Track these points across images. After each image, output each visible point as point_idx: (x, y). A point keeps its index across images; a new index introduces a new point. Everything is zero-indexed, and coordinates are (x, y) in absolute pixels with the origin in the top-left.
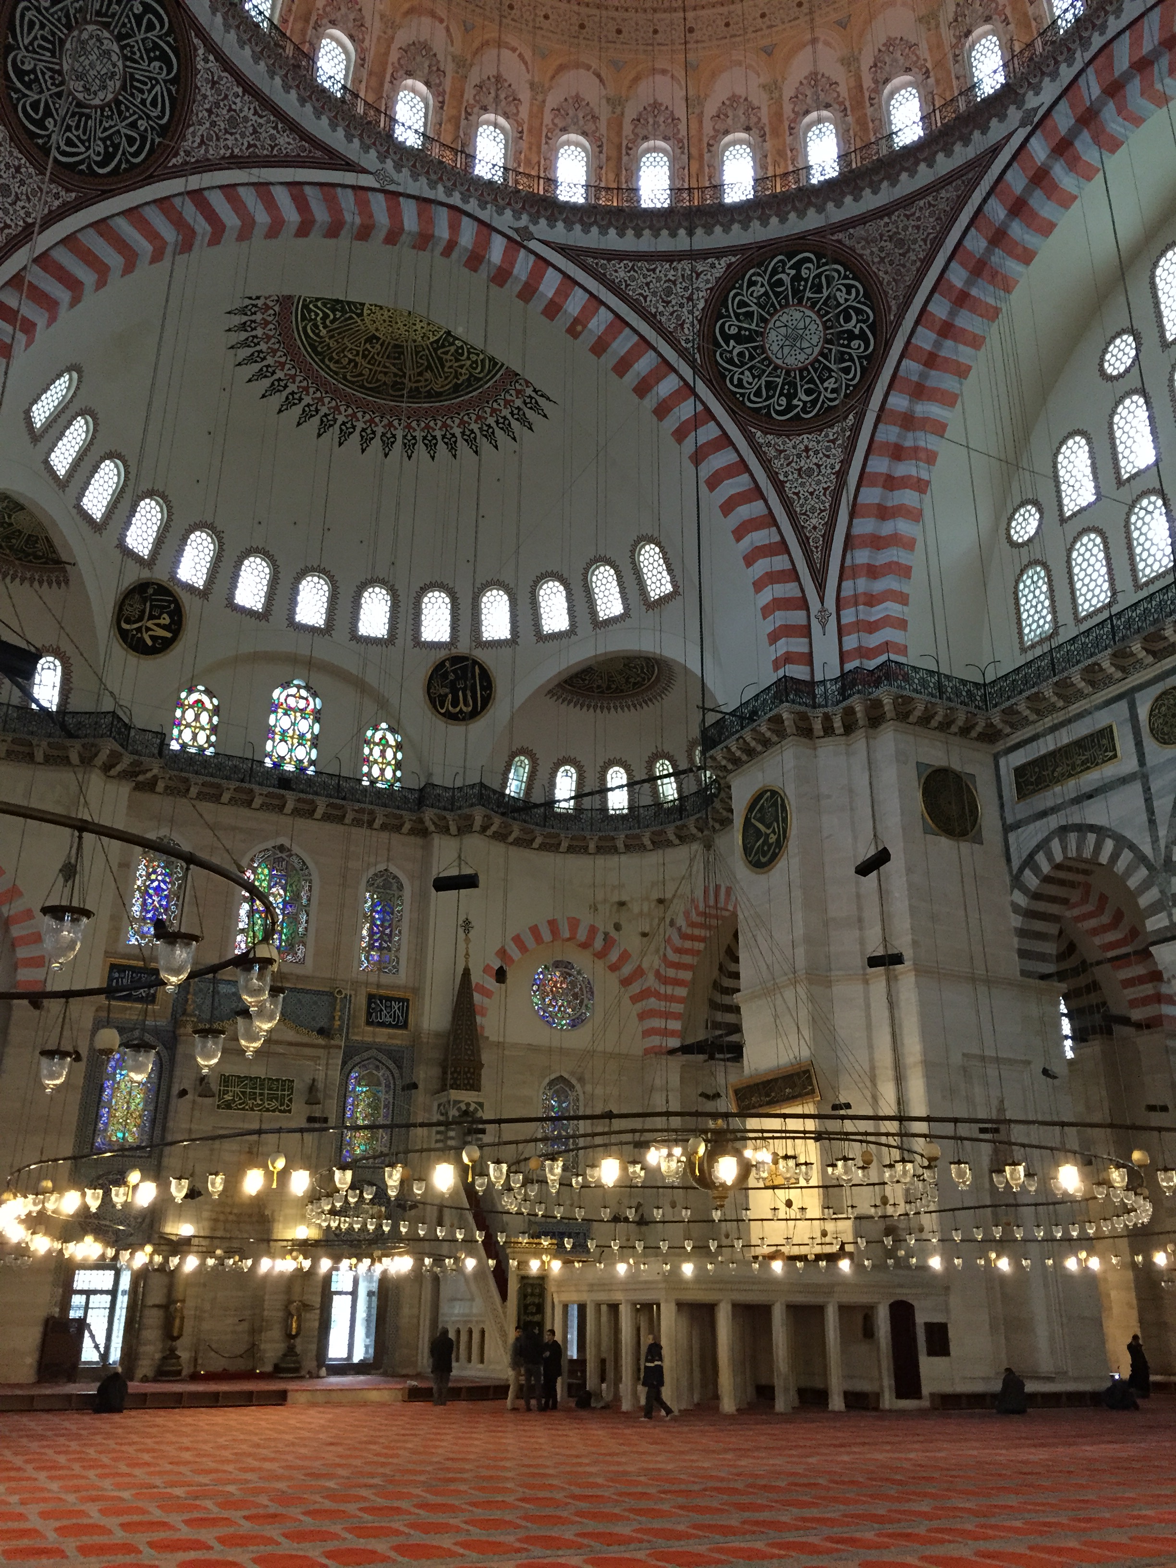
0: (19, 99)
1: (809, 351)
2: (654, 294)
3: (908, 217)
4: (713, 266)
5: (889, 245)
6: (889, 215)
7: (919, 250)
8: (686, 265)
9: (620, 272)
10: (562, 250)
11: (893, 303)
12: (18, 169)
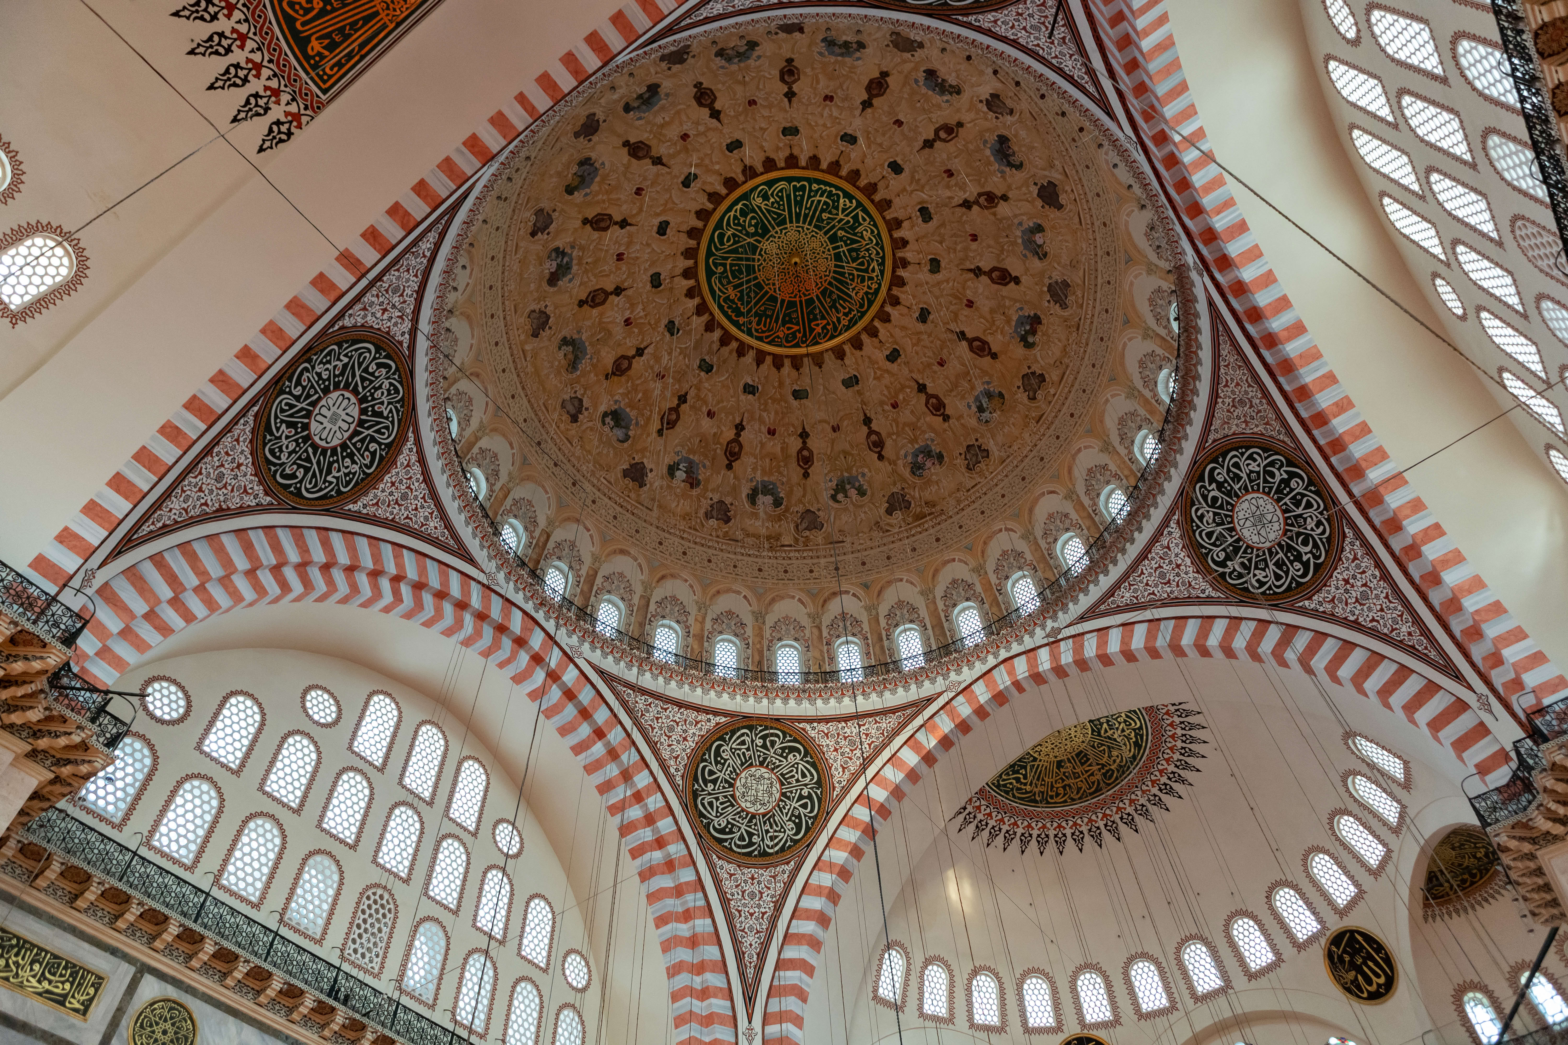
0: (730, 844)
1: (1275, 519)
2: (1156, 586)
3: (1226, 386)
4: (1170, 533)
5: (1238, 411)
6: (1217, 396)
7: (1254, 393)
8: (1157, 549)
9: (1125, 596)
10: (1082, 618)
11: (1281, 437)
12: (753, 878)
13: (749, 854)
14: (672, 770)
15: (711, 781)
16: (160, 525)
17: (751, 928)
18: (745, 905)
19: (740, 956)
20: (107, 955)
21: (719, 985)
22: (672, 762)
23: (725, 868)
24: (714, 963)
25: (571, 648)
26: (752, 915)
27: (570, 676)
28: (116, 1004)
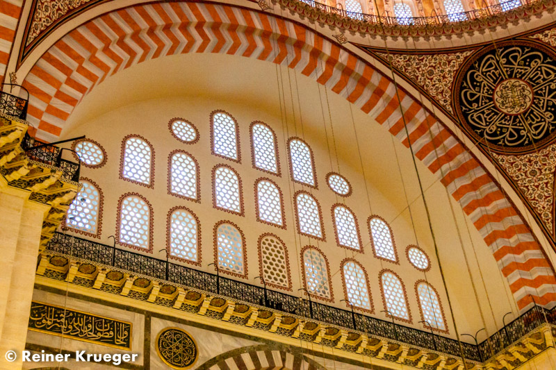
0: (504, 142)
12: (530, 161)
13: (522, 145)
14: (442, 103)
15: (475, 101)
16: (38, 32)
17: (540, 196)
18: (530, 182)
19: (537, 218)
20: (125, 311)
21: (529, 240)
22: (440, 97)
23: (505, 160)
24: (519, 227)
25: (336, 37)
26: (537, 187)
27: (343, 57)
28: (143, 338)
